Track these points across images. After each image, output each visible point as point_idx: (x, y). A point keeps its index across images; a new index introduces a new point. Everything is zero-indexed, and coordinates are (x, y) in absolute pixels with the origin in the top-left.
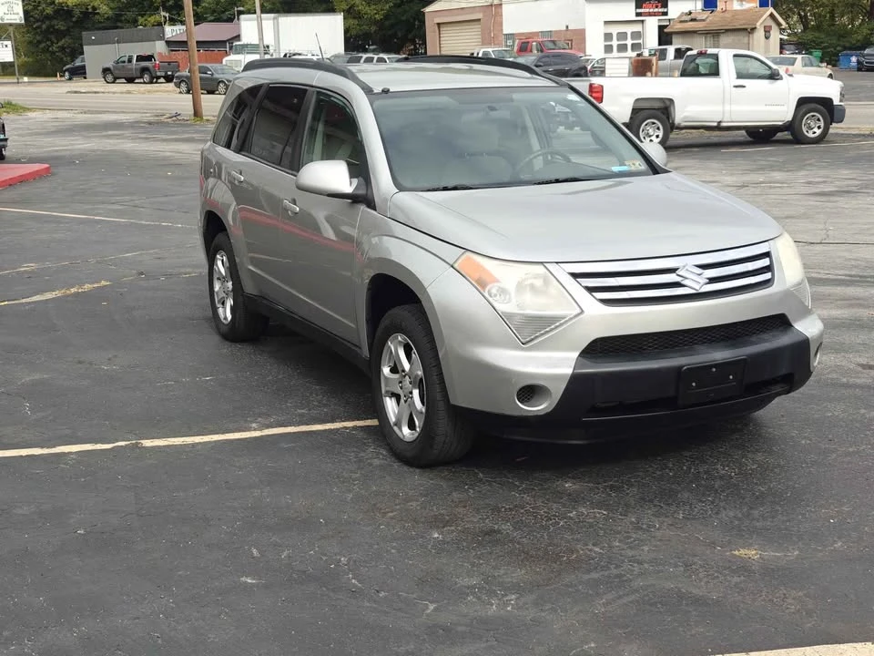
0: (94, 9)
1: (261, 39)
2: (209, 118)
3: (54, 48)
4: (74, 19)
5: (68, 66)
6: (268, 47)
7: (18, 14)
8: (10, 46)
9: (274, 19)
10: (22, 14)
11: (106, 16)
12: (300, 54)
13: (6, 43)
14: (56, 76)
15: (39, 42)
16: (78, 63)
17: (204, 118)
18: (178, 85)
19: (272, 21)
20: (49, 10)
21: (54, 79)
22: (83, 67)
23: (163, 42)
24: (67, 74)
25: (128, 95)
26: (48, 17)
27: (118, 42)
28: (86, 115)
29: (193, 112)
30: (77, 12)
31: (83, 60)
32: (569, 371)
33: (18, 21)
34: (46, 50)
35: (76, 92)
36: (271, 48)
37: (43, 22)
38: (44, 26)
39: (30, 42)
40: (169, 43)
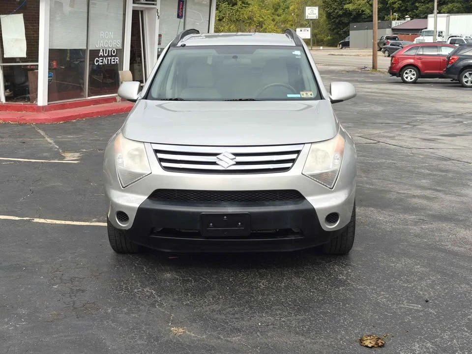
0: (363, 11)
1: (436, 27)
2: (380, 70)
3: (341, 32)
4: (352, 17)
5: (341, 42)
6: (442, 32)
7: (315, 14)
8: (309, 30)
9: (447, 16)
10: (317, 14)
11: (369, 15)
12: (456, 36)
13: (307, 29)
14: (337, 46)
15: (334, 29)
16: (347, 40)
17: (378, 70)
18: (384, 52)
19: (446, 18)
20: (341, 12)
21: (335, 48)
22: (349, 42)
23: (390, 30)
24: (341, 45)
25: (357, 57)
26: (340, 16)
27: (367, 29)
28: (326, 67)
29: (372, 66)
30: (354, 13)
31: (349, 39)
32: (137, 206)
33: (315, 18)
34: (337, 33)
35: (333, 55)
36: (443, 33)
37: (337, 18)
38: (337, 21)
39: (330, 29)
40: (393, 30)
